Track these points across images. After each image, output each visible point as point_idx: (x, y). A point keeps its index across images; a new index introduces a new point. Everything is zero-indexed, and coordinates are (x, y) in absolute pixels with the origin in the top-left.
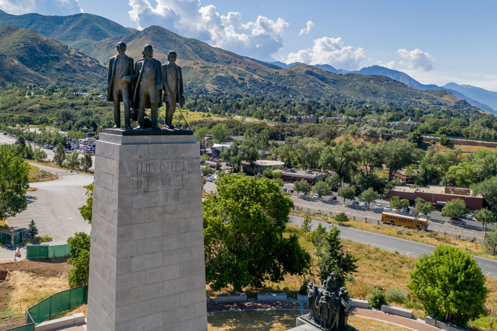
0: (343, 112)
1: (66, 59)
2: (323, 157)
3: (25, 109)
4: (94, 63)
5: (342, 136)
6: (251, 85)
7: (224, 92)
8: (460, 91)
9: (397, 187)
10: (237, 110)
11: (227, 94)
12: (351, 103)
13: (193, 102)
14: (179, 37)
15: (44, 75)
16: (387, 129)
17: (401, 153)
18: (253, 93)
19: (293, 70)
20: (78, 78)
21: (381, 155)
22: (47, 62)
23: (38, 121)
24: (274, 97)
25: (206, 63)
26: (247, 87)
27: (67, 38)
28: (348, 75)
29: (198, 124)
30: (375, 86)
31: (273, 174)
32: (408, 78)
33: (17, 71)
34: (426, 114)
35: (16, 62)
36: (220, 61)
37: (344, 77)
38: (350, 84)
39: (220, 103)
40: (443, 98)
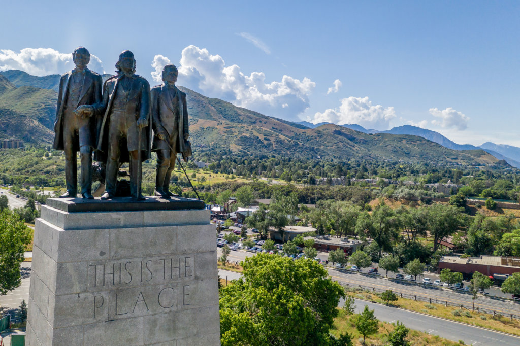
0: (375, 173)
2: (360, 223)
3: (41, 171)
5: (377, 199)
6: (277, 145)
7: (249, 153)
8: (498, 151)
9: (445, 257)
10: (263, 172)
11: (252, 155)
12: (384, 164)
13: (216, 163)
14: (203, 97)
16: (426, 192)
17: (447, 218)
18: (279, 154)
19: (321, 130)
21: (424, 220)
23: (54, 183)
24: (302, 158)
25: (230, 123)
26: (273, 148)
28: (379, 135)
29: (222, 186)
30: (408, 146)
31: (304, 242)
32: (442, 138)
33: (36, 131)
34: (465, 175)
35: (36, 123)
36: (244, 121)
37: (374, 137)
38: (381, 144)
39: (245, 164)
40: (481, 159)
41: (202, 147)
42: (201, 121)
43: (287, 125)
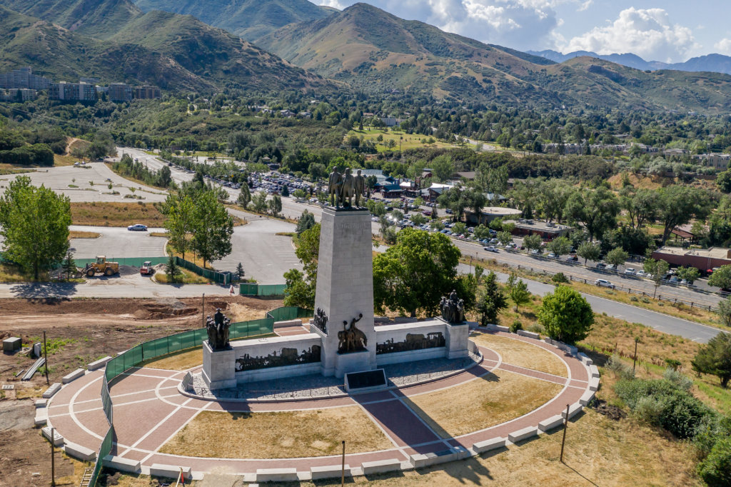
1: (238, 56)
2: (568, 206)
3: (188, 130)
4: (275, 61)
6: (501, 90)
7: (460, 101)
10: (474, 132)
11: (464, 104)
12: (661, 118)
13: (411, 118)
14: (396, 18)
15: (208, 79)
18: (504, 103)
19: (569, 66)
20: (253, 84)
22: (212, 61)
23: (206, 147)
24: (537, 109)
25: (434, 58)
26: (495, 93)
27: (236, 25)
28: (661, 73)
29: (415, 153)
30: (706, 89)
33: (173, 74)
35: (172, 62)
36: (455, 53)
37: (653, 76)
39: (450, 121)
41: (394, 94)
42: (392, 55)
43: (519, 59)
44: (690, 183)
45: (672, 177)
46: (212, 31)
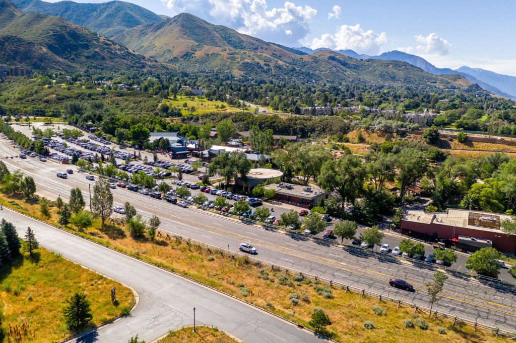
0: (360, 99)
1: (96, 46)
4: (124, 50)
6: (275, 71)
8: (472, 74)
11: (252, 80)
12: (371, 88)
14: (209, 24)
15: (73, 63)
18: (277, 79)
19: (317, 56)
20: (107, 66)
22: (76, 50)
24: (298, 83)
25: (233, 50)
26: (272, 73)
28: (368, 61)
30: (394, 71)
32: (425, 62)
33: (45, 58)
34: (441, 99)
35: (45, 50)
36: (247, 47)
37: (364, 62)
38: (370, 69)
40: (457, 82)
41: (207, 73)
42: (206, 47)
43: (286, 51)
44: (405, 137)
45: (392, 133)
46: (76, 29)
